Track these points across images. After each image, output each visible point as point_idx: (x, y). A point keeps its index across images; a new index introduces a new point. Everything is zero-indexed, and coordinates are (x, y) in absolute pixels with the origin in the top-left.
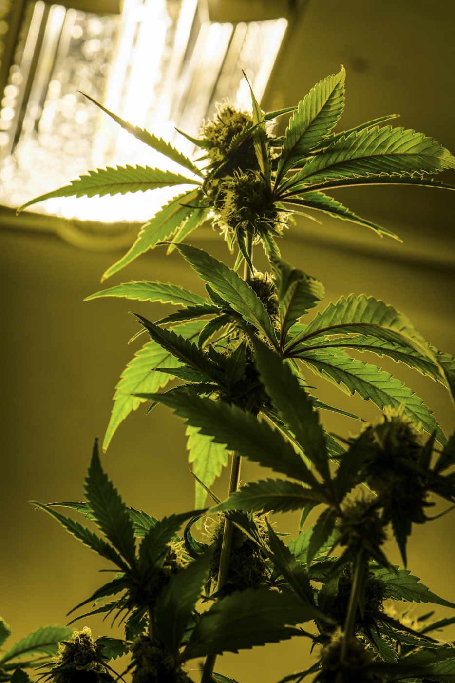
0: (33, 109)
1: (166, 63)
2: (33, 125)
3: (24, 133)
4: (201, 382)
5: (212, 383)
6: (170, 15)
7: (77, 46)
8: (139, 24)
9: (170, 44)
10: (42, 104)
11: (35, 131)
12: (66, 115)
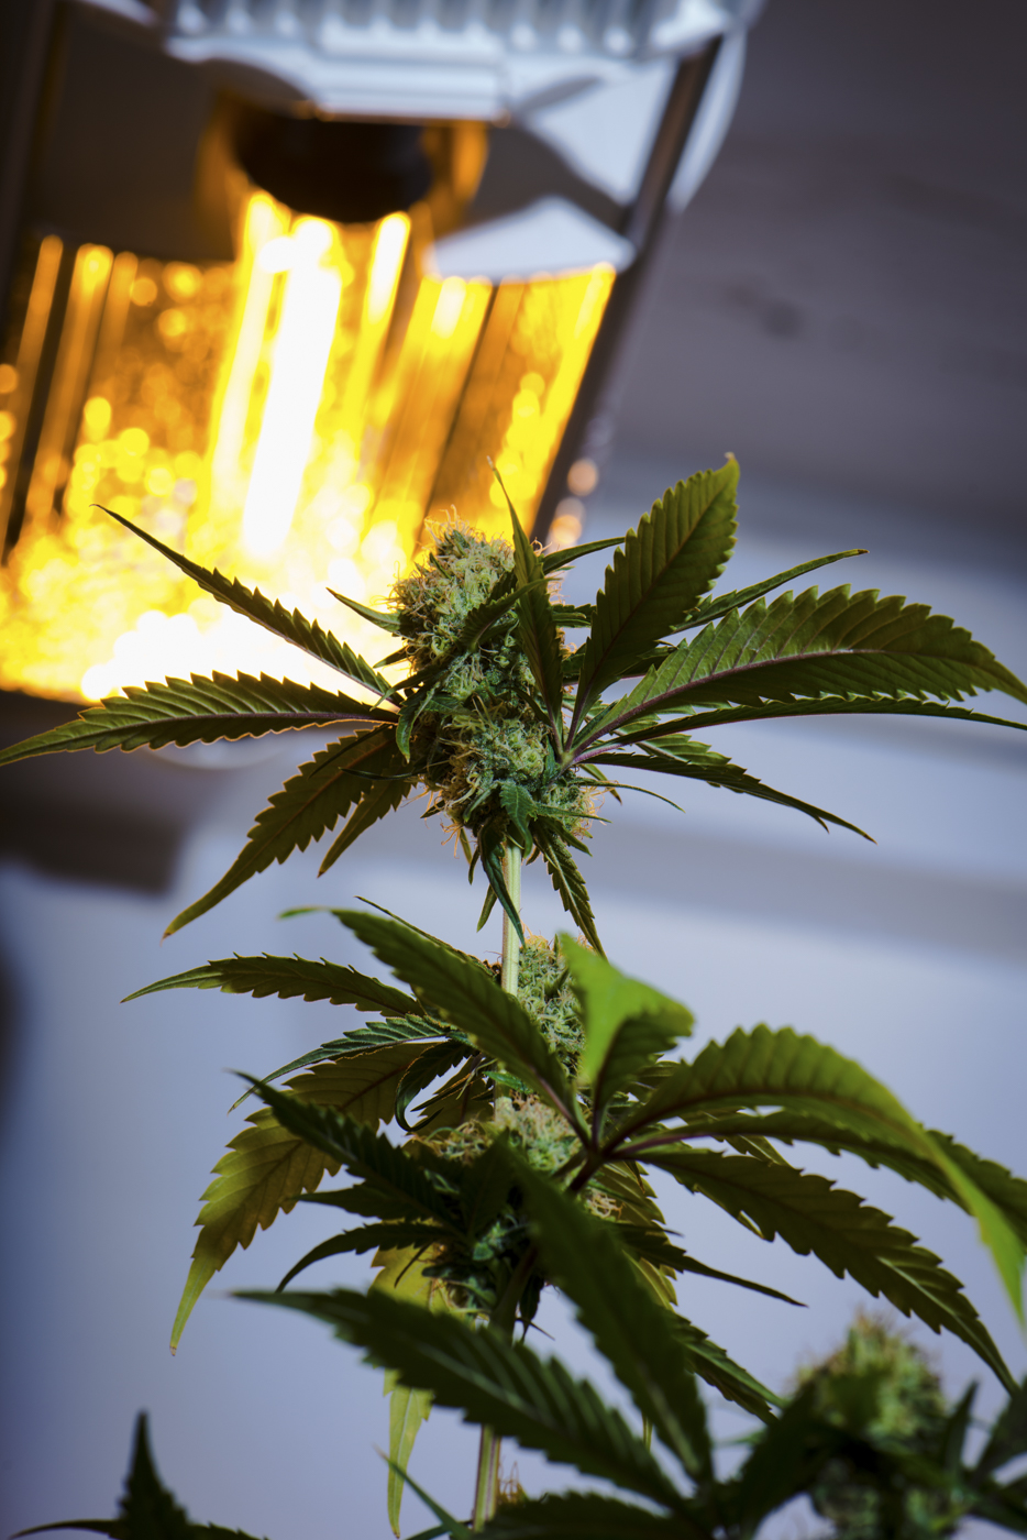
0: (48, 468)
1: (343, 365)
2: (49, 499)
3: (30, 519)
4: (402, 1220)
5: (429, 1222)
6: (350, 259)
7: (144, 321)
8: (280, 278)
9: (351, 321)
10: (69, 453)
11: (56, 513)
12: (125, 476)
